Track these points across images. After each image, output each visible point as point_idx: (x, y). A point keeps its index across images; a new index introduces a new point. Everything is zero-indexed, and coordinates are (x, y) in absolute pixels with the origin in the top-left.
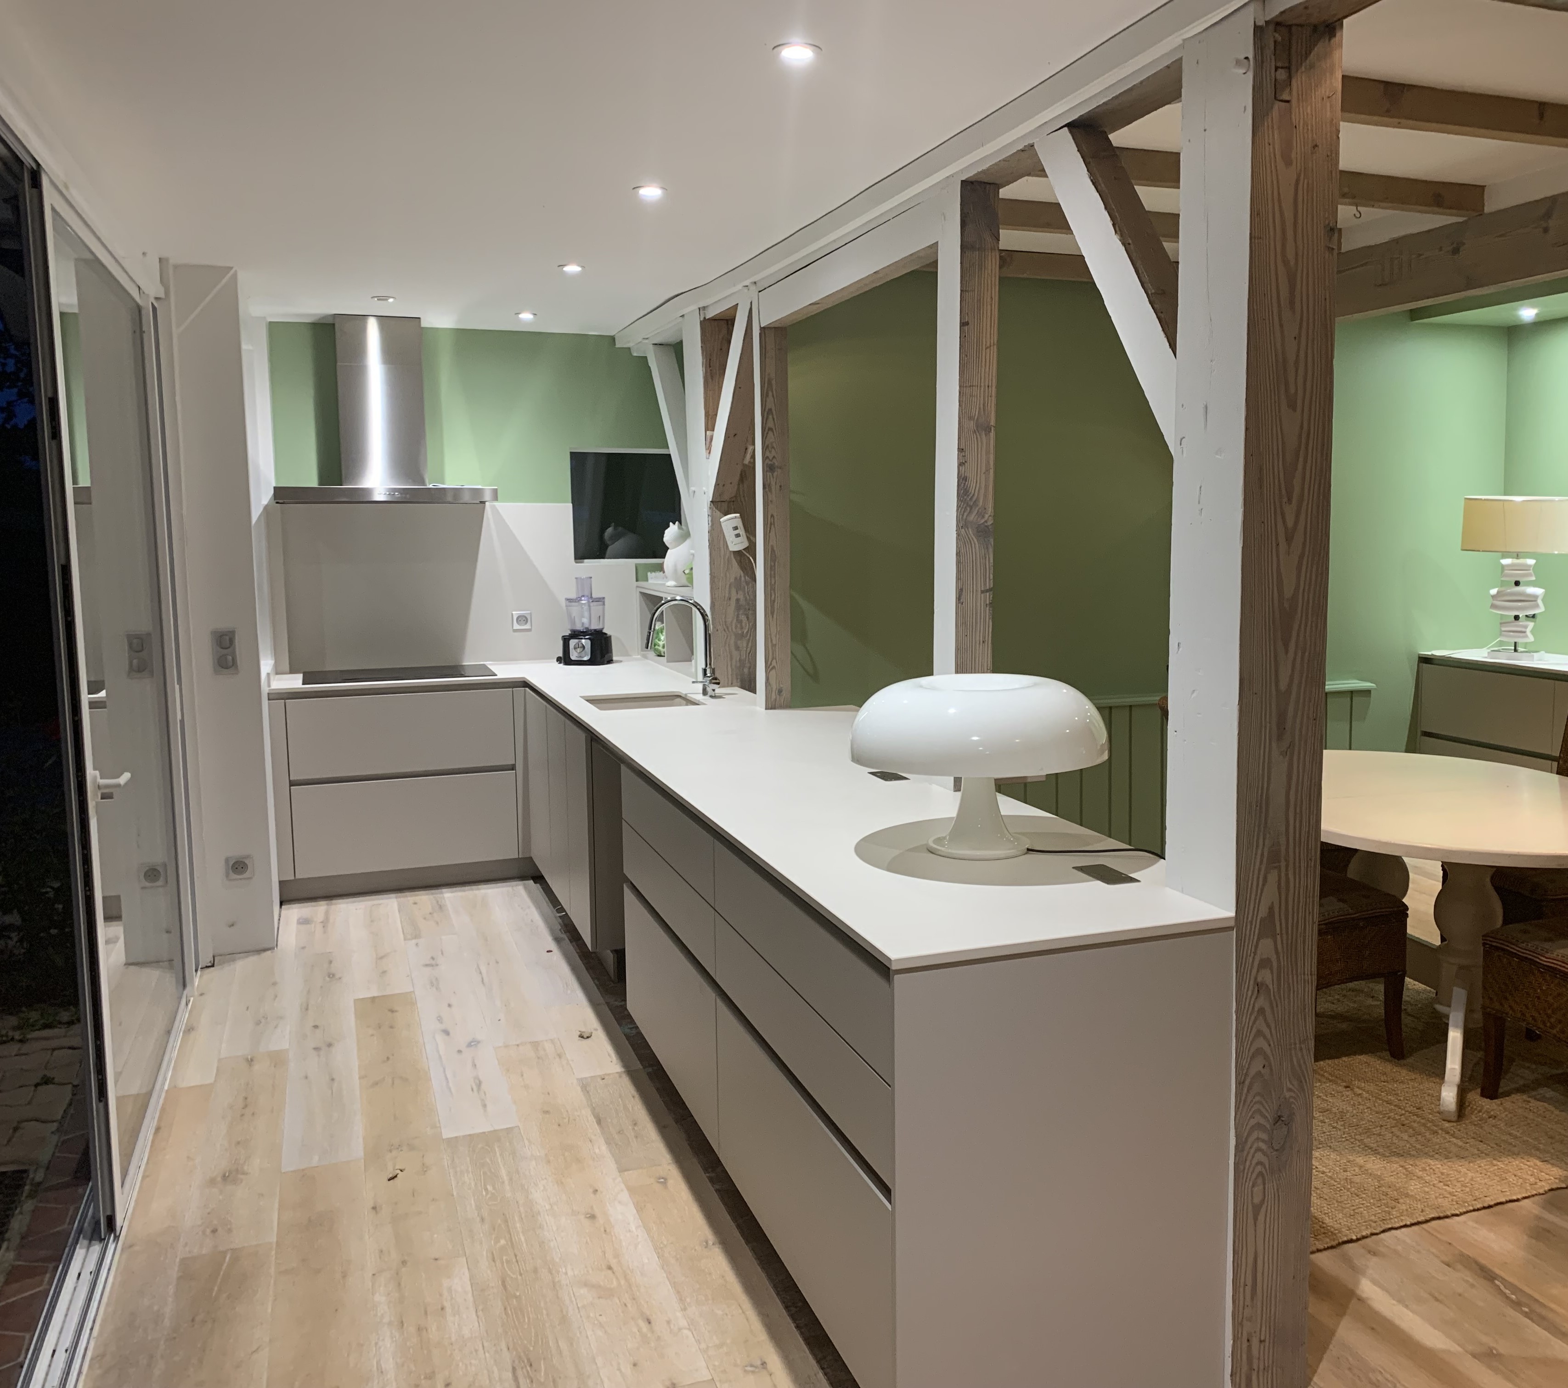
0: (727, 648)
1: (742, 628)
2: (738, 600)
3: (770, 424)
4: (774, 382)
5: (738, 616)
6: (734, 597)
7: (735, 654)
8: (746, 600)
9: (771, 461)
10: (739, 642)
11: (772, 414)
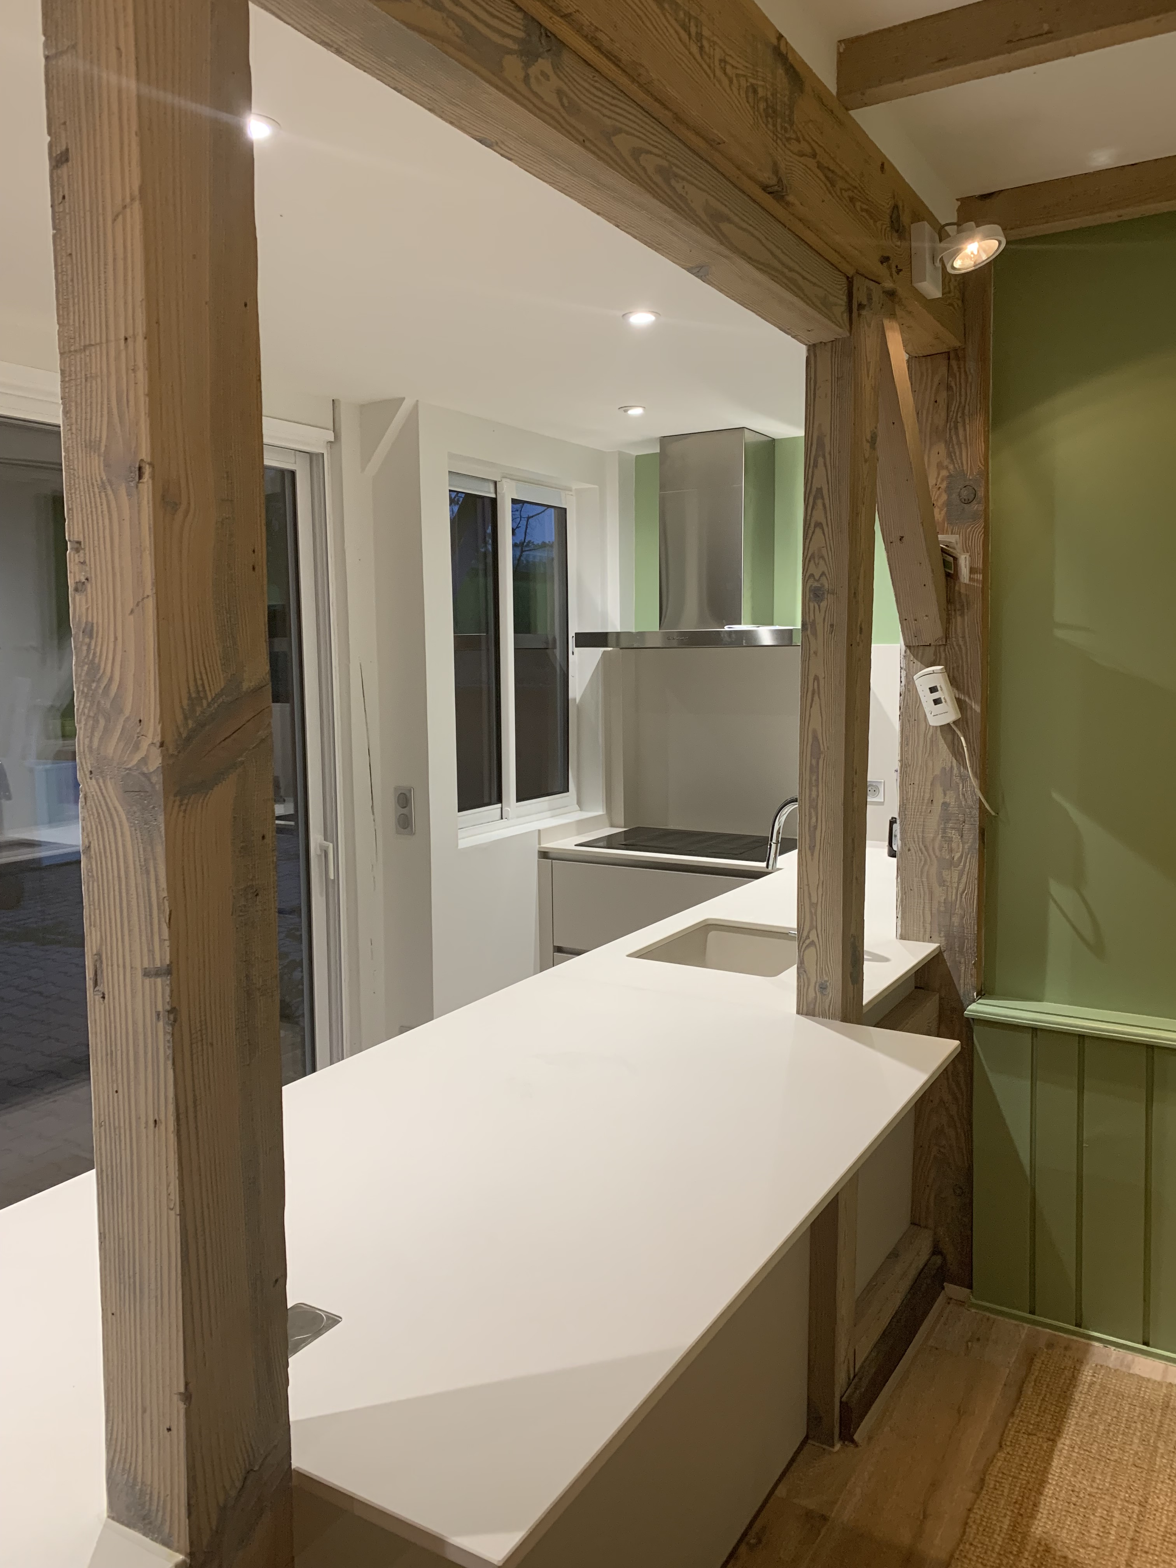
0: (924, 879)
1: (951, 851)
2: (945, 805)
3: (819, 515)
4: (827, 440)
5: (944, 832)
6: (939, 799)
7: (938, 891)
8: (960, 806)
9: (818, 581)
10: (945, 873)
11: (823, 498)
